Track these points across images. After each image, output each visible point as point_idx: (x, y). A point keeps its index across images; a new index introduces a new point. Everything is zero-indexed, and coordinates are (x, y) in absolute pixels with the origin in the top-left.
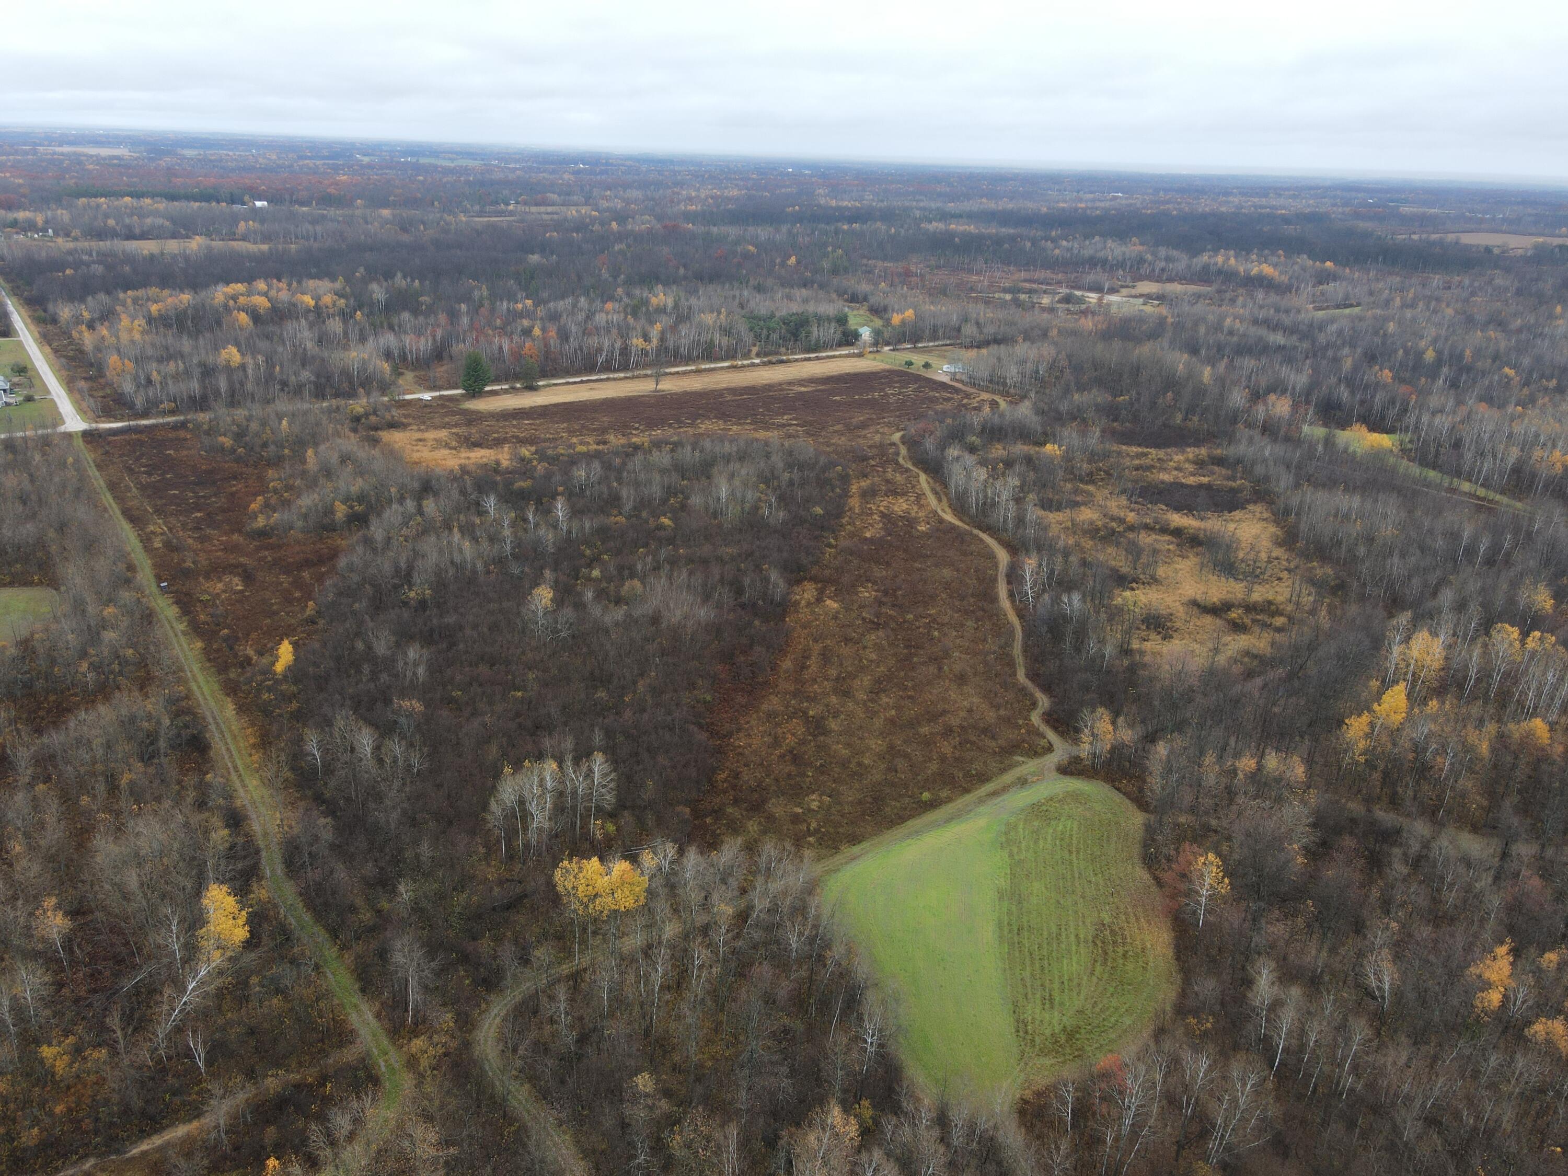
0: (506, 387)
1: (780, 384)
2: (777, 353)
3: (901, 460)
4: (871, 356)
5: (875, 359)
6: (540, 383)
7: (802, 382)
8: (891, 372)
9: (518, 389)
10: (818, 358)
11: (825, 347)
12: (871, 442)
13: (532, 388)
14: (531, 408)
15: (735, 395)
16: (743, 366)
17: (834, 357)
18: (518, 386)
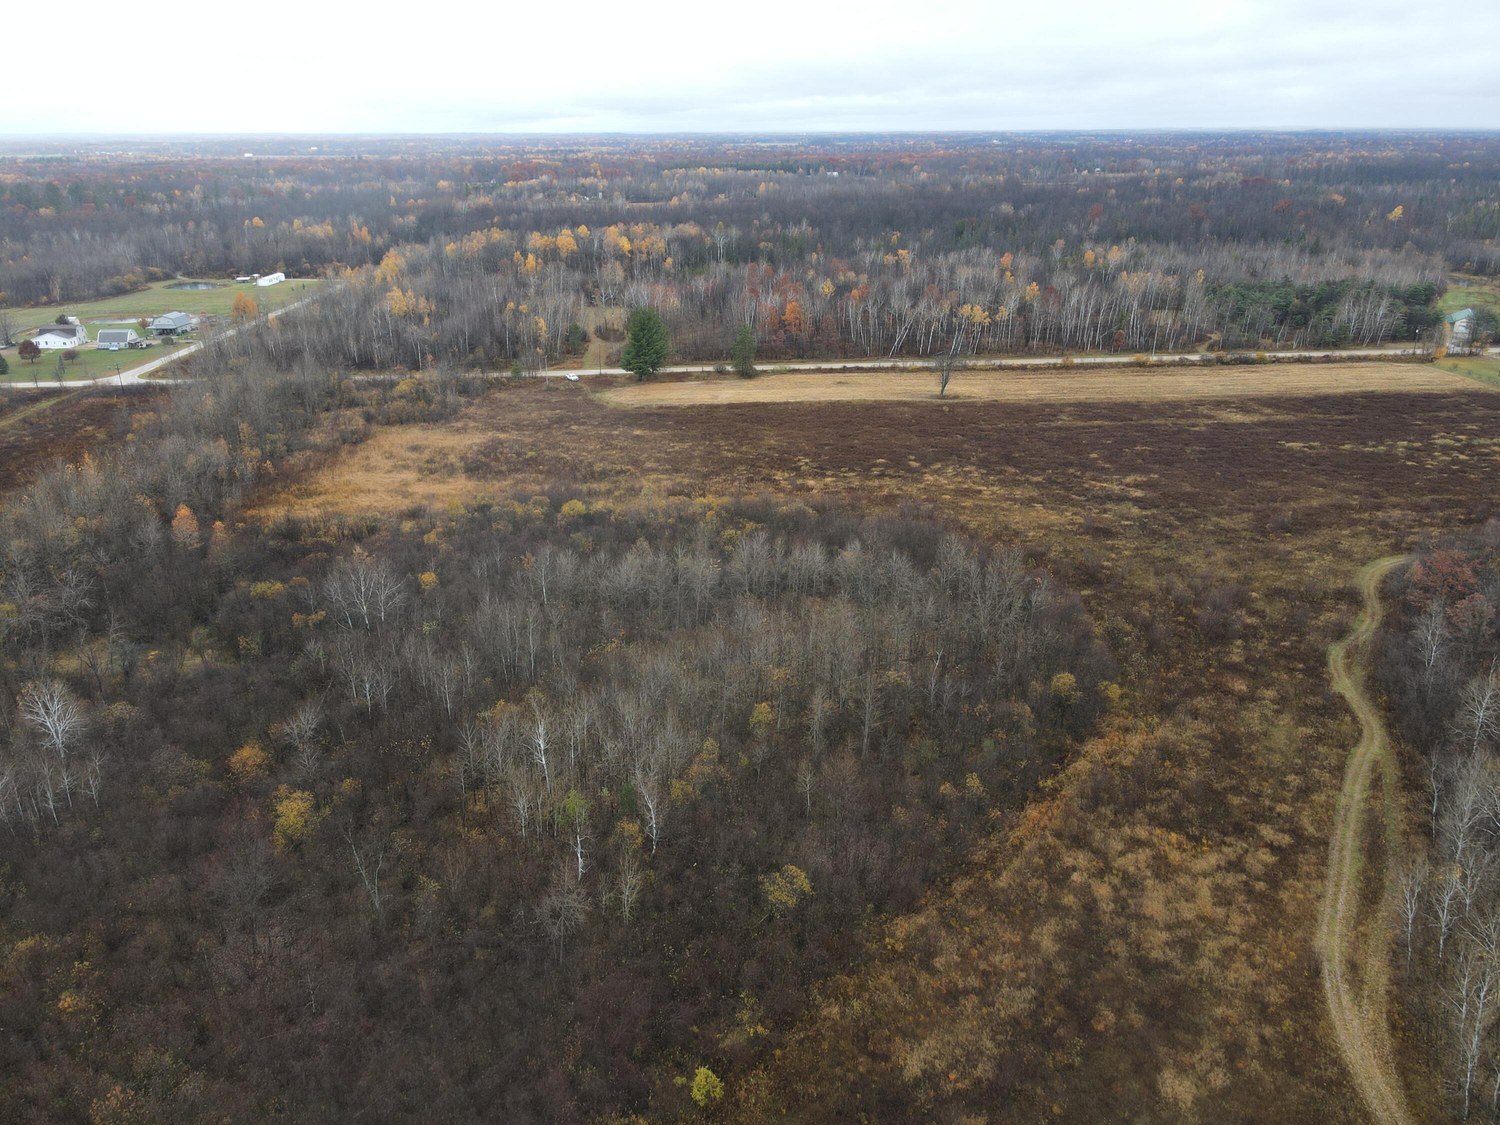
0: (710, 369)
1: (1200, 403)
2: (1255, 346)
3: (1336, 653)
4: (1450, 362)
5: (1455, 368)
6: (759, 368)
7: (1244, 404)
8: (1474, 397)
9: (729, 373)
10: (1327, 360)
11: (1358, 340)
12: (1287, 579)
13: (747, 374)
14: (692, 407)
15: (1080, 417)
16: (1160, 365)
17: (1365, 359)
18: (729, 368)
